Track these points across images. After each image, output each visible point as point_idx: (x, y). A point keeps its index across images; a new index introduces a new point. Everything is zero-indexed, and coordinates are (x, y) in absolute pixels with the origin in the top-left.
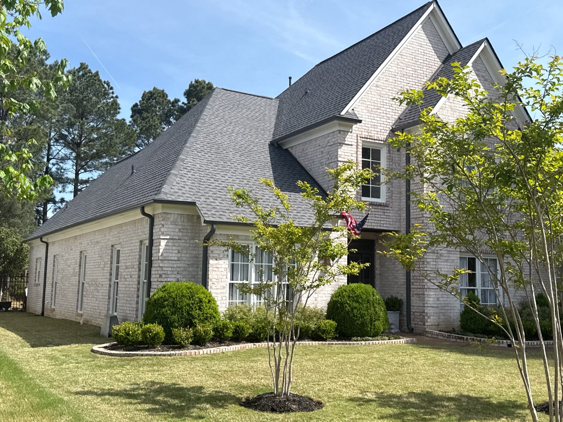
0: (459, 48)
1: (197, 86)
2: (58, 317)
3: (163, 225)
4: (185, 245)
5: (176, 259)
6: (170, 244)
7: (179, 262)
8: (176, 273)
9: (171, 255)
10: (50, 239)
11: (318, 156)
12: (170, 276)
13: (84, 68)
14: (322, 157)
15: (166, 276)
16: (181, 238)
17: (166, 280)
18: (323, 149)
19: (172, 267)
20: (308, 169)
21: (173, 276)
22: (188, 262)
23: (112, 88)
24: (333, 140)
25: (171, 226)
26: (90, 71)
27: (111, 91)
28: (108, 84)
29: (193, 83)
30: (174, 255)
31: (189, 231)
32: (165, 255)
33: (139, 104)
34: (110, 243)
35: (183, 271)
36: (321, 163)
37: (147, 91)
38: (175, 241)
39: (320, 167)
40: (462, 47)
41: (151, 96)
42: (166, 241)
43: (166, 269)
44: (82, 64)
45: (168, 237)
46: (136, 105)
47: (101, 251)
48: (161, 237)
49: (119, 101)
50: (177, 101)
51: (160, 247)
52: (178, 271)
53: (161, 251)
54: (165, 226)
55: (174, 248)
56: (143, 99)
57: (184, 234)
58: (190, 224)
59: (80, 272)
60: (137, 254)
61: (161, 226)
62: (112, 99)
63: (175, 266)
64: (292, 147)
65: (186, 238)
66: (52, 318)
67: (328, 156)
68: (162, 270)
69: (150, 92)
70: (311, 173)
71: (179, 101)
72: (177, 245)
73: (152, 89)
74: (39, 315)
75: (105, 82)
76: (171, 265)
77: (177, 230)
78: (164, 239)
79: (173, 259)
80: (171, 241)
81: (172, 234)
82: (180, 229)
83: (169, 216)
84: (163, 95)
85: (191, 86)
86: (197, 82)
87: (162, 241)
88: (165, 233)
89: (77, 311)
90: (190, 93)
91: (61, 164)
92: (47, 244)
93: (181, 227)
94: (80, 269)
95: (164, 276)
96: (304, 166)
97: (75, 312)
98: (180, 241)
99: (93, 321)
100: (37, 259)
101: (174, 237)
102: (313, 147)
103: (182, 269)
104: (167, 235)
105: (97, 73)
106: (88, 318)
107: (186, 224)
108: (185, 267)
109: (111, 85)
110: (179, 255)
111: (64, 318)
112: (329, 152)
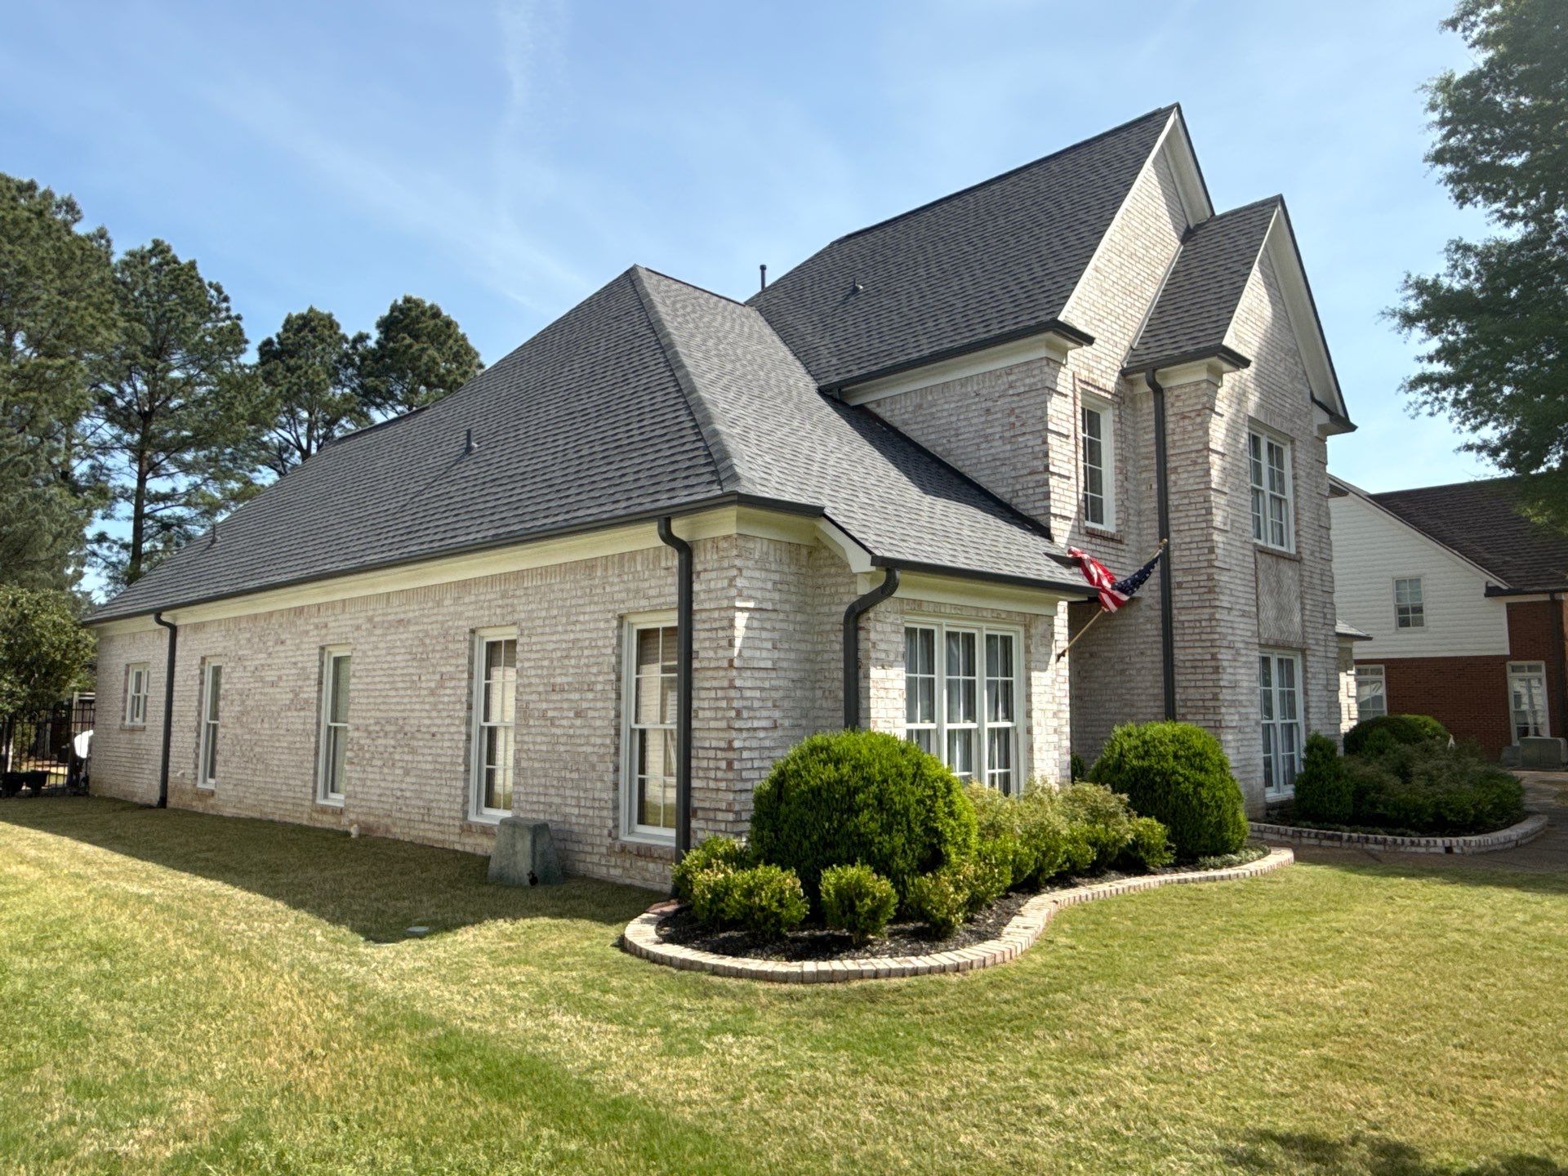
0: (1208, 214)
1: (410, 309)
2: (228, 812)
3: (740, 570)
4: (784, 625)
5: (769, 664)
6: (756, 624)
7: (773, 674)
8: (770, 704)
9: (757, 654)
10: (183, 618)
11: (974, 421)
12: (758, 714)
13: (162, 252)
14: (987, 422)
15: (752, 714)
16: (778, 607)
17: (749, 725)
18: (990, 404)
19: (762, 689)
20: (938, 451)
21: (765, 713)
22: (793, 675)
23: (226, 299)
24: (1027, 381)
25: (757, 574)
26: (176, 261)
27: (224, 305)
28: (219, 290)
29: (400, 302)
30: (765, 654)
31: (793, 589)
32: (746, 653)
33: (275, 340)
34: (466, 625)
35: (783, 698)
36: (986, 436)
37: (294, 314)
38: (765, 615)
39: (983, 446)
40: (1213, 213)
41: (305, 325)
42: (746, 615)
43: (748, 694)
44: (157, 243)
45: (751, 605)
46: (269, 342)
47: (424, 644)
48: (738, 604)
49: (242, 324)
50: (362, 338)
51: (737, 633)
52: (775, 701)
53: (738, 643)
54: (745, 572)
55: (764, 635)
56: (286, 330)
57: (784, 597)
58: (793, 569)
59: (319, 699)
60: (609, 651)
61: (735, 572)
62: (228, 322)
63: (767, 685)
64: (878, 403)
65: (787, 607)
66: (201, 815)
67: (1012, 419)
68: (742, 698)
69: (302, 317)
70: (949, 460)
71: (368, 337)
72: (768, 625)
73: (305, 311)
74: (150, 807)
75: (211, 285)
76: (759, 684)
77: (769, 585)
78: (742, 609)
79: (762, 665)
80: (757, 615)
81: (759, 594)
82: (775, 583)
83: (751, 545)
84: (331, 324)
85: (394, 308)
86: (407, 300)
87: (738, 614)
88: (745, 593)
89: (314, 800)
90: (392, 323)
91: (102, 458)
92: (174, 630)
93: (776, 577)
94: (320, 691)
95: (745, 714)
96: (925, 445)
97: (307, 803)
98: (773, 615)
99: (394, 830)
100: (128, 666)
101: (764, 606)
102: (956, 398)
103: (780, 694)
104: (749, 598)
105: (192, 265)
106: (372, 819)
107: (786, 569)
108: (787, 689)
109: (226, 291)
110: (776, 654)
111: (257, 815)
112: (1013, 410)
